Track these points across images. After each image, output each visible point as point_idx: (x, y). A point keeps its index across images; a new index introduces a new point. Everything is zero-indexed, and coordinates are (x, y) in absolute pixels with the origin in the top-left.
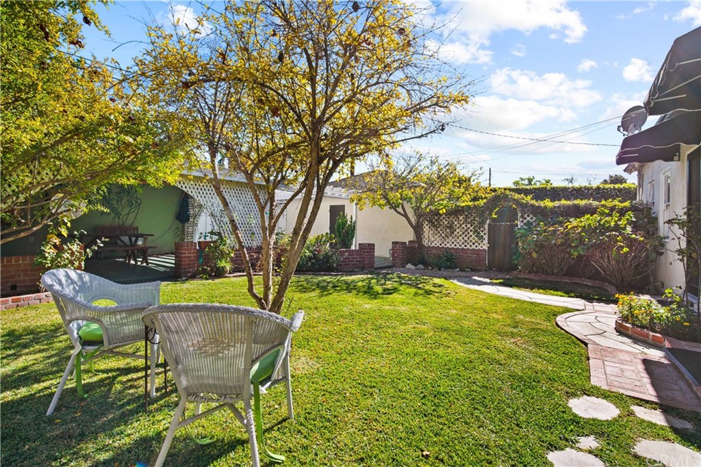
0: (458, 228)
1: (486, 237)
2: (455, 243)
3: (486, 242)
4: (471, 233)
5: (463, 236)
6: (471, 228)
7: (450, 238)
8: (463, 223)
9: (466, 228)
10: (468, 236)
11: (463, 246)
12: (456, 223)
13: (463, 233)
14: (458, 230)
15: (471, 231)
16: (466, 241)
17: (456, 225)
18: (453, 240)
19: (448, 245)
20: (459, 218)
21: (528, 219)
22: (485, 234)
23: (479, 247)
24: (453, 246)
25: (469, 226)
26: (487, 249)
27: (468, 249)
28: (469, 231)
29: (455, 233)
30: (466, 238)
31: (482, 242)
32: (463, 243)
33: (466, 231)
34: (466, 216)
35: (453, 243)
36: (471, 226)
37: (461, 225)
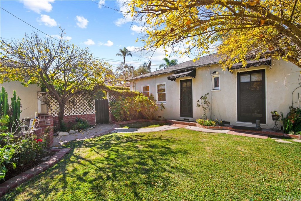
0: (78, 102)
1: (94, 107)
2: (76, 112)
3: (94, 109)
4: (86, 105)
5: (81, 107)
6: (86, 102)
7: (73, 109)
8: (81, 99)
9: (83, 102)
10: (85, 107)
11: (82, 113)
12: (76, 99)
13: (81, 106)
14: (78, 104)
15: (86, 104)
16: (83, 110)
17: (76, 101)
18: (75, 111)
19: (72, 114)
20: (78, 96)
21: (112, 97)
22: (94, 105)
23: (91, 113)
24: (75, 114)
25: (85, 101)
26: (95, 113)
27: (85, 115)
28: (85, 104)
29: (76, 106)
30: (83, 108)
31: (92, 110)
32: (82, 111)
33: (83, 104)
34: (83, 95)
35: (75, 112)
36: (86, 101)
37: (80, 101)
